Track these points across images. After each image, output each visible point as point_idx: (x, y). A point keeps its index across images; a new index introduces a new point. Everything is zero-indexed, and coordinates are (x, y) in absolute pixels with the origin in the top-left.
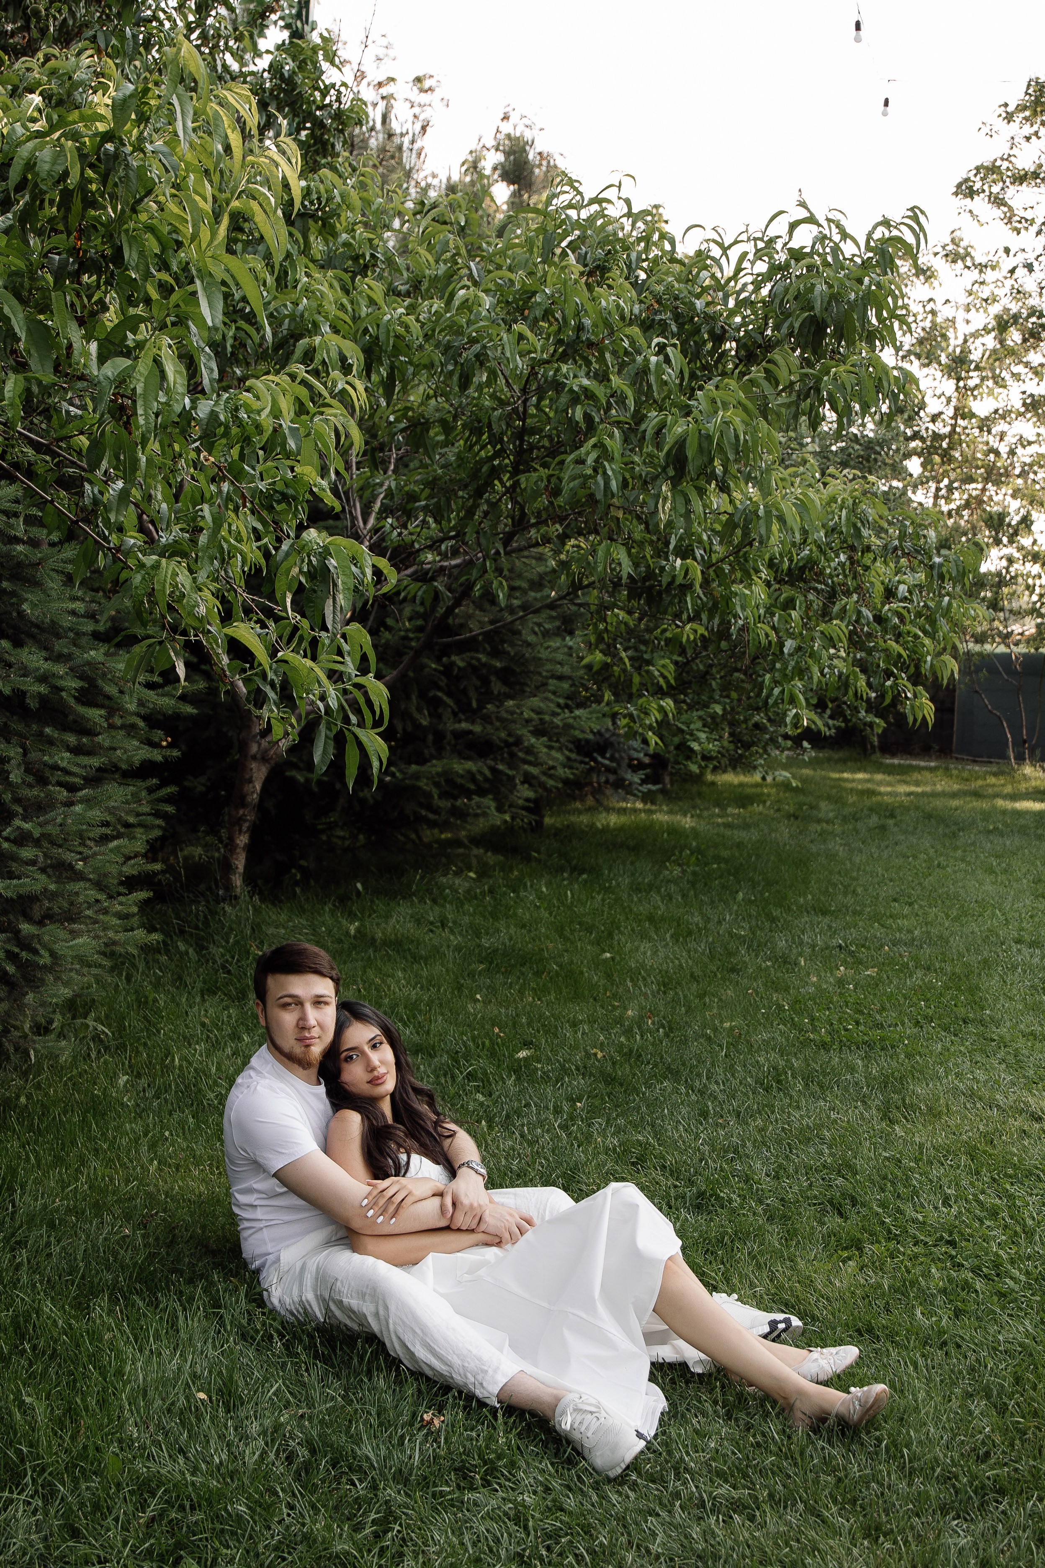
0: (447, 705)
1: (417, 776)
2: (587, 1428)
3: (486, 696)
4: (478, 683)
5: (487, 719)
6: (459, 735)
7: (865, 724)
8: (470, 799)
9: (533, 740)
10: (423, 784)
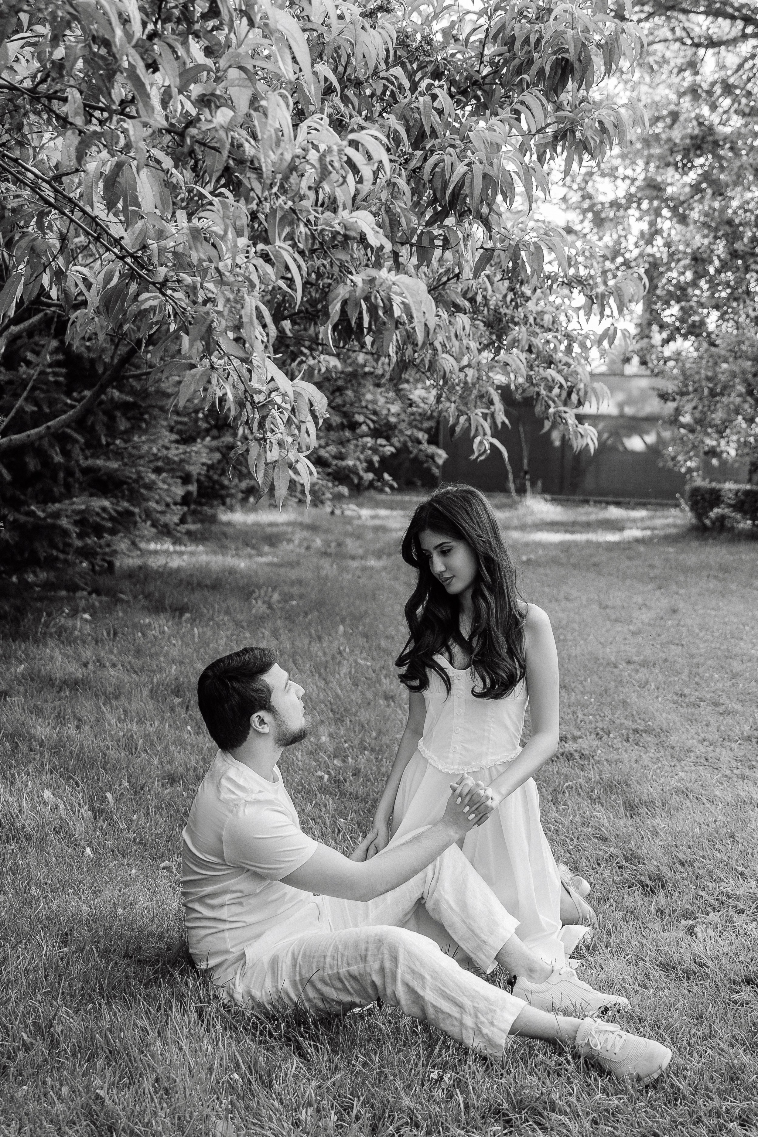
0: (77, 441)
1: (56, 515)
2: (613, 1045)
3: (112, 431)
4: (105, 419)
5: (119, 455)
6: (87, 471)
7: (427, 456)
8: (100, 537)
9: (153, 477)
10: (64, 522)
